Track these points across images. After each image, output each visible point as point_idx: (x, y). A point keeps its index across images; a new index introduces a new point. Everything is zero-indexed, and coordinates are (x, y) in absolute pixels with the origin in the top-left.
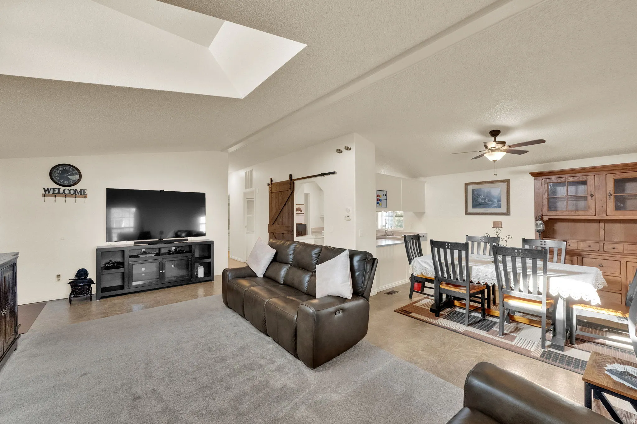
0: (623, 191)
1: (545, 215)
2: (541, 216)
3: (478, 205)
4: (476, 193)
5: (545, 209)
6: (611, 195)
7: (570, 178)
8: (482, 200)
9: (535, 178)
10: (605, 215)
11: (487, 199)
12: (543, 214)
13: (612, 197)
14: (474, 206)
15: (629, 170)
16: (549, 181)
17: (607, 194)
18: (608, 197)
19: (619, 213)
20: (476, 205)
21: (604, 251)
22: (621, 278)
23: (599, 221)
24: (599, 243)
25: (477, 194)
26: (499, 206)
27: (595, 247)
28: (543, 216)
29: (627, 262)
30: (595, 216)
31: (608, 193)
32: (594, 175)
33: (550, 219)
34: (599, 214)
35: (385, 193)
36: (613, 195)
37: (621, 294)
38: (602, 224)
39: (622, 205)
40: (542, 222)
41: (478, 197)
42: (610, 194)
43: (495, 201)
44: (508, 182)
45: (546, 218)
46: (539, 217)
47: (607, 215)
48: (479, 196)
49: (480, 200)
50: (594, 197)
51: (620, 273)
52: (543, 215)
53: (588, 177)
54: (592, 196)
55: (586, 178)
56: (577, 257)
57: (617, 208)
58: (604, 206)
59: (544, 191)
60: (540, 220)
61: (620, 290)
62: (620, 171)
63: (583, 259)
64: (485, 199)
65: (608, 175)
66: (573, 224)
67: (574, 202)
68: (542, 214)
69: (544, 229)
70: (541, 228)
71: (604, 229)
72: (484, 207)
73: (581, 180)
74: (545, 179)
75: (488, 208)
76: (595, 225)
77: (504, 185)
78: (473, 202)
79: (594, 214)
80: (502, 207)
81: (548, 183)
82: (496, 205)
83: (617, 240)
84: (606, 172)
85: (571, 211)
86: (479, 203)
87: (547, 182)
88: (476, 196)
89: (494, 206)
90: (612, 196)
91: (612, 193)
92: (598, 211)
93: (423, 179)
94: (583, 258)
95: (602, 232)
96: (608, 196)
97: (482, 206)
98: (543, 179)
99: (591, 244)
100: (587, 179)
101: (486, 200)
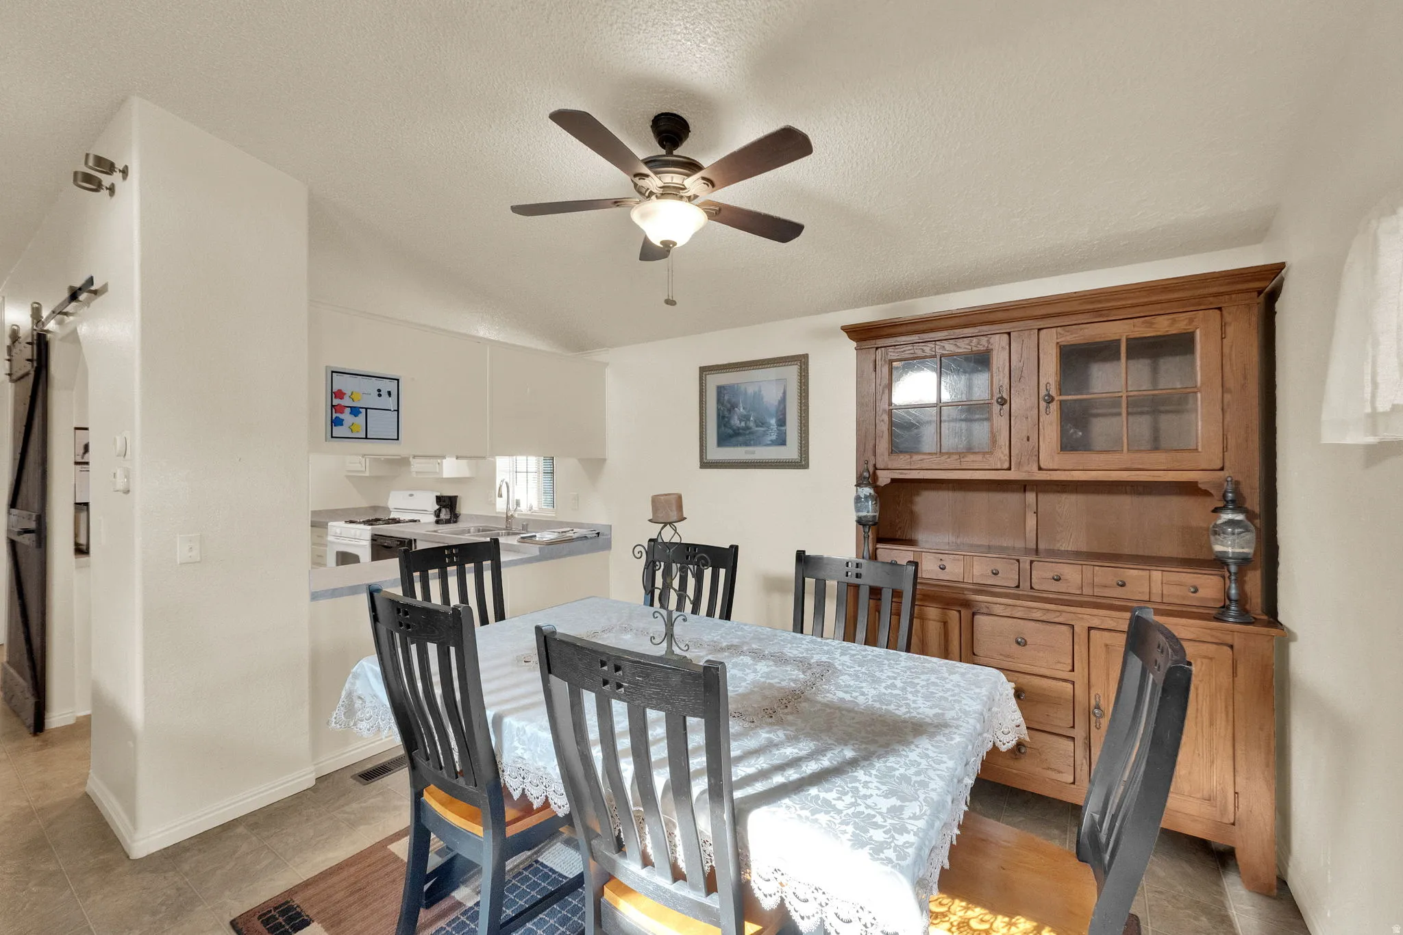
0: (1082, 384)
1: (882, 467)
2: (871, 470)
3: (731, 436)
4: (726, 398)
5: (883, 445)
6: (1050, 399)
7: (945, 344)
8: (741, 421)
9: (860, 343)
10: (1035, 467)
11: (752, 419)
12: (878, 466)
13: (1054, 406)
14: (723, 440)
15: (1101, 316)
16: (892, 354)
17: (1040, 396)
18: (1043, 404)
19: (1072, 459)
20: (728, 435)
21: (1032, 588)
22: (1073, 683)
23: (1024, 486)
24: (1018, 561)
25: (729, 401)
26: (782, 441)
27: (1008, 577)
28: (879, 472)
29: (1090, 629)
30: (1009, 469)
31: (1043, 392)
32: (1009, 334)
33: (894, 481)
34: (1019, 464)
35: (392, 386)
36: (1057, 398)
37: (1073, 739)
38: (1031, 497)
39: (1080, 433)
40: (872, 491)
41: (729, 411)
42: (1049, 395)
43: (771, 425)
44: (802, 361)
45: (884, 478)
46: (867, 477)
47: (1040, 469)
48: (733, 406)
49: (736, 422)
50: (1006, 407)
51: (1070, 668)
52: (876, 469)
53: (992, 340)
54: (1002, 402)
55: (988, 342)
56: (959, 612)
57: (1067, 445)
58: (1034, 437)
59: (881, 388)
60: (866, 485)
61: (1072, 727)
62: (1074, 317)
63: (977, 617)
64: (746, 418)
65: (1045, 330)
66: (959, 495)
67: (964, 425)
68: (875, 465)
69: (877, 514)
70: (870, 510)
71: (1036, 513)
72: (746, 444)
73: (974, 349)
74: (883, 349)
75: (755, 445)
76: (1013, 498)
77: (792, 371)
78: (719, 427)
79: (1006, 465)
80: (788, 443)
81: (891, 362)
82: (774, 437)
83: (1069, 549)
84: (1038, 323)
85: (949, 454)
86: (734, 431)
87: (890, 358)
88: (727, 403)
89: (770, 438)
90: (1055, 403)
91: (1053, 392)
92: (1018, 455)
93: (601, 356)
94: (974, 614)
95: (1031, 522)
96: (1045, 404)
97: (741, 439)
98: (877, 348)
99: (999, 565)
100: (990, 347)
101: (749, 420)
